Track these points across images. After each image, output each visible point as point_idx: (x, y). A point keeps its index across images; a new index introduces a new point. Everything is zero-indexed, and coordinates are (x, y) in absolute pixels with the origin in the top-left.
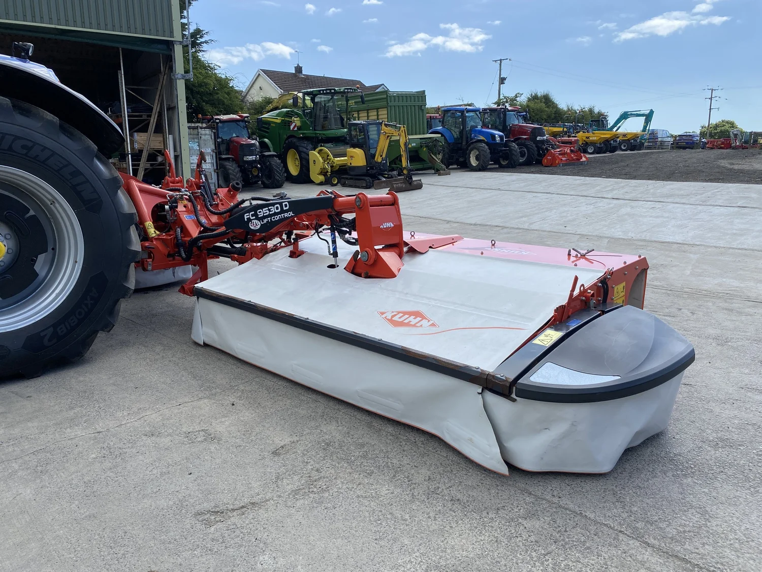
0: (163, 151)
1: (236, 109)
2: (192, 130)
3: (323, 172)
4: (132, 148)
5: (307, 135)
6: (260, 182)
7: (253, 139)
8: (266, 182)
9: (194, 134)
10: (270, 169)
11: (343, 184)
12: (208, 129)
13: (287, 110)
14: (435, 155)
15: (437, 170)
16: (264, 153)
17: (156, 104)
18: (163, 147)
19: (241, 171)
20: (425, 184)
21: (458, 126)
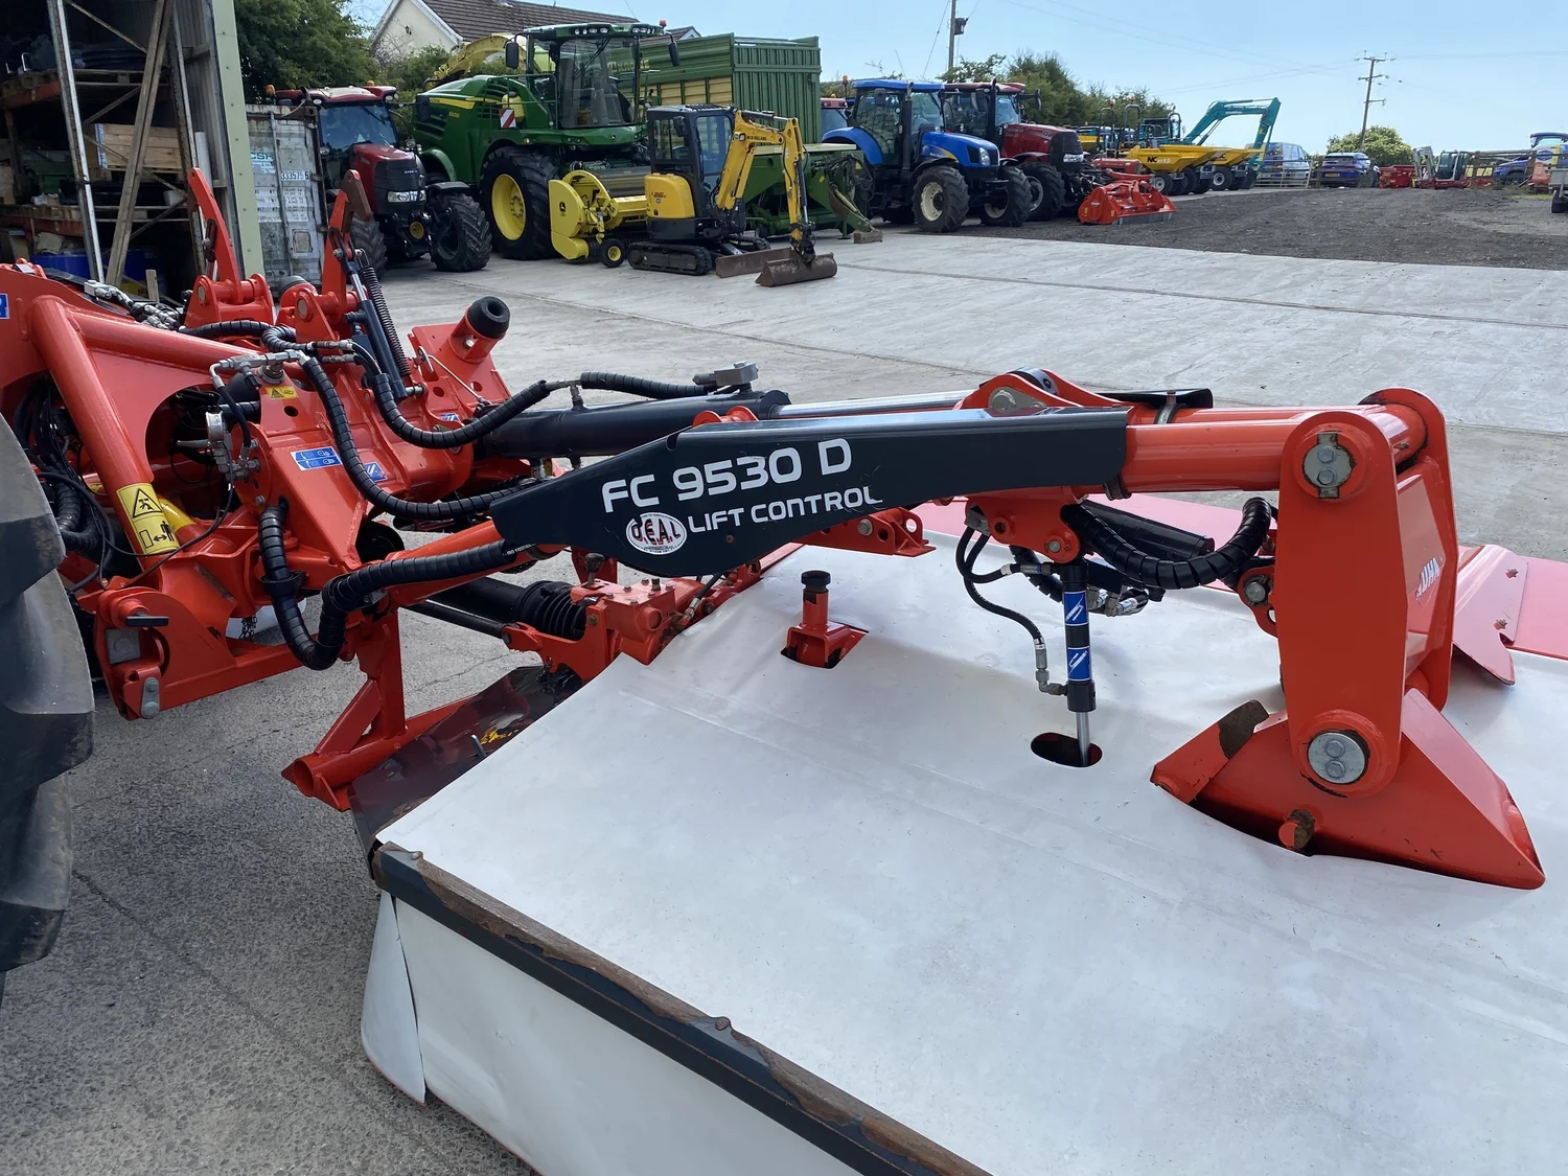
0: (181, 177)
1: (361, 73)
2: (256, 122)
3: (586, 233)
4: (94, 167)
5: (543, 140)
6: (427, 256)
7: (408, 150)
8: (446, 256)
9: (260, 134)
10: (453, 226)
11: (637, 263)
12: (297, 122)
13: (486, 77)
14: (846, 194)
15: (850, 229)
16: (438, 184)
17: (153, 45)
18: (180, 167)
19: (382, 229)
20: (841, 265)
21: (891, 124)
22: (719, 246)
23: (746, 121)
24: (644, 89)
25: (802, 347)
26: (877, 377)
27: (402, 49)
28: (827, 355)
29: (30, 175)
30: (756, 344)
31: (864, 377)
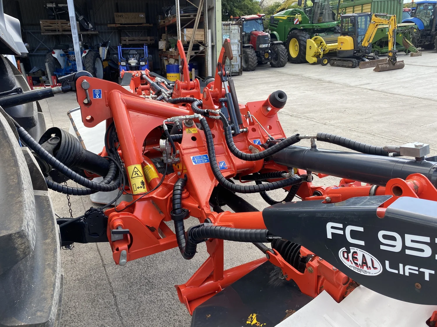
0: (204, 42)
1: (256, 11)
2: (225, 26)
3: (317, 56)
4: (183, 41)
5: (306, 27)
6: (269, 63)
7: (267, 32)
8: (274, 63)
9: (227, 30)
10: (277, 54)
11: (332, 64)
12: (237, 26)
13: (291, 9)
14: (409, 40)
15: (409, 52)
16: (274, 42)
17: (200, 6)
18: (204, 40)
19: (257, 55)
20: (406, 64)
21: (429, 15)
22: (361, 58)
23: (376, 17)
24: (341, 9)
25: (390, 94)
26: (422, 106)
27: (268, 3)
28: (401, 97)
29: (169, 43)
30: (372, 92)
31: (416, 106)
